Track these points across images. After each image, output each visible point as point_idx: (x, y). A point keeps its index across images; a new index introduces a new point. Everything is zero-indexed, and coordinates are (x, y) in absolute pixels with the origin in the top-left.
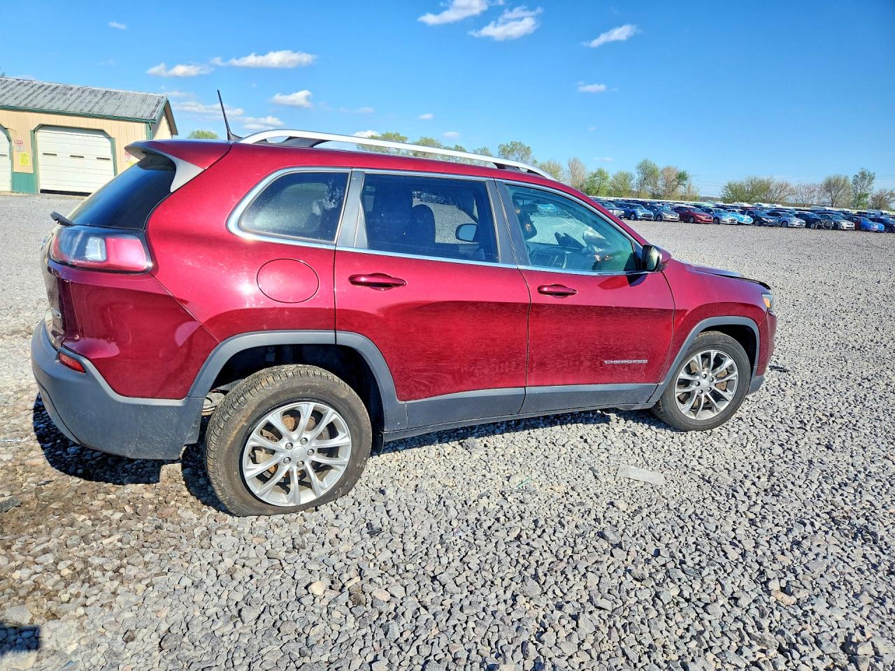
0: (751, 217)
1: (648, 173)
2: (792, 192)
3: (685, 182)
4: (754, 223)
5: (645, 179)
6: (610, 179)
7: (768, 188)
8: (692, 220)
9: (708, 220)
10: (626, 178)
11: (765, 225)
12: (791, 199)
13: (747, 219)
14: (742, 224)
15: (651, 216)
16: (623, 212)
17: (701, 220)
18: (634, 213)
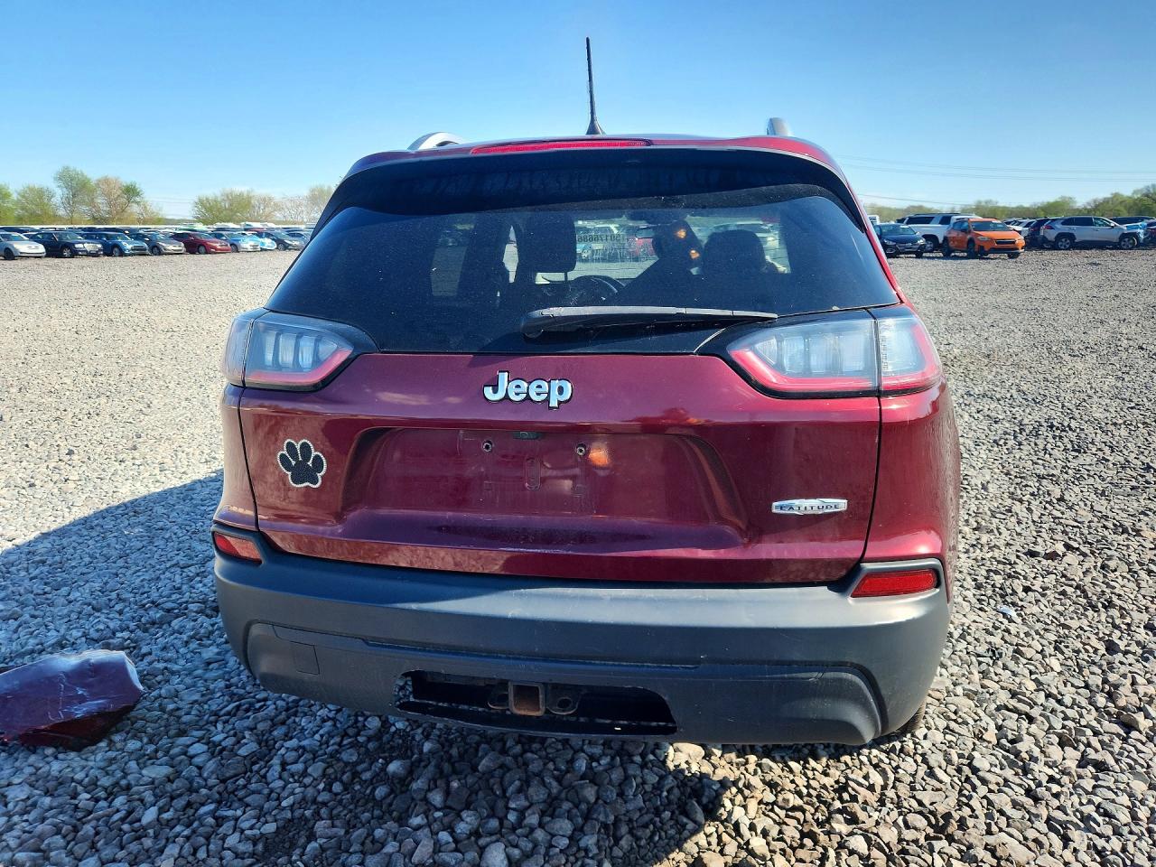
0: (273, 240)
1: (77, 188)
2: (278, 207)
3: (138, 199)
4: (277, 248)
5: (74, 196)
6: (15, 197)
7: (249, 202)
8: (202, 249)
9: (224, 247)
10: (40, 195)
11: (290, 249)
12: (278, 215)
13: (268, 243)
14: (266, 250)
15: (145, 250)
16: (100, 246)
17: (215, 248)
18: (116, 246)
